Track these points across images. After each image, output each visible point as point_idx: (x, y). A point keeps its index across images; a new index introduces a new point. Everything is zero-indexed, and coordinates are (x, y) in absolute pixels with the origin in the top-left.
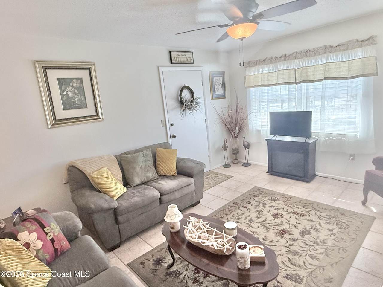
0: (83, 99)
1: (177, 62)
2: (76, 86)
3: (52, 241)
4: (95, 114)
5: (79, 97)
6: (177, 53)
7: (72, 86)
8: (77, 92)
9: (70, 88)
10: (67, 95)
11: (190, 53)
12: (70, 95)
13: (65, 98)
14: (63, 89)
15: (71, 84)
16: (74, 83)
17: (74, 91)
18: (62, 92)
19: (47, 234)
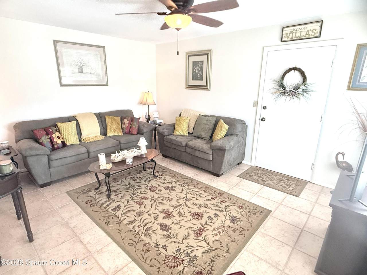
0: (202, 74)
1: (289, 39)
2: (200, 66)
3: (131, 127)
4: (206, 85)
5: (200, 73)
6: (293, 28)
7: (198, 66)
8: (200, 70)
9: (197, 67)
10: (195, 71)
11: (316, 24)
12: (197, 71)
13: (194, 73)
14: (194, 68)
15: (198, 65)
16: (199, 64)
17: (199, 69)
18: (193, 69)
19: (131, 124)
